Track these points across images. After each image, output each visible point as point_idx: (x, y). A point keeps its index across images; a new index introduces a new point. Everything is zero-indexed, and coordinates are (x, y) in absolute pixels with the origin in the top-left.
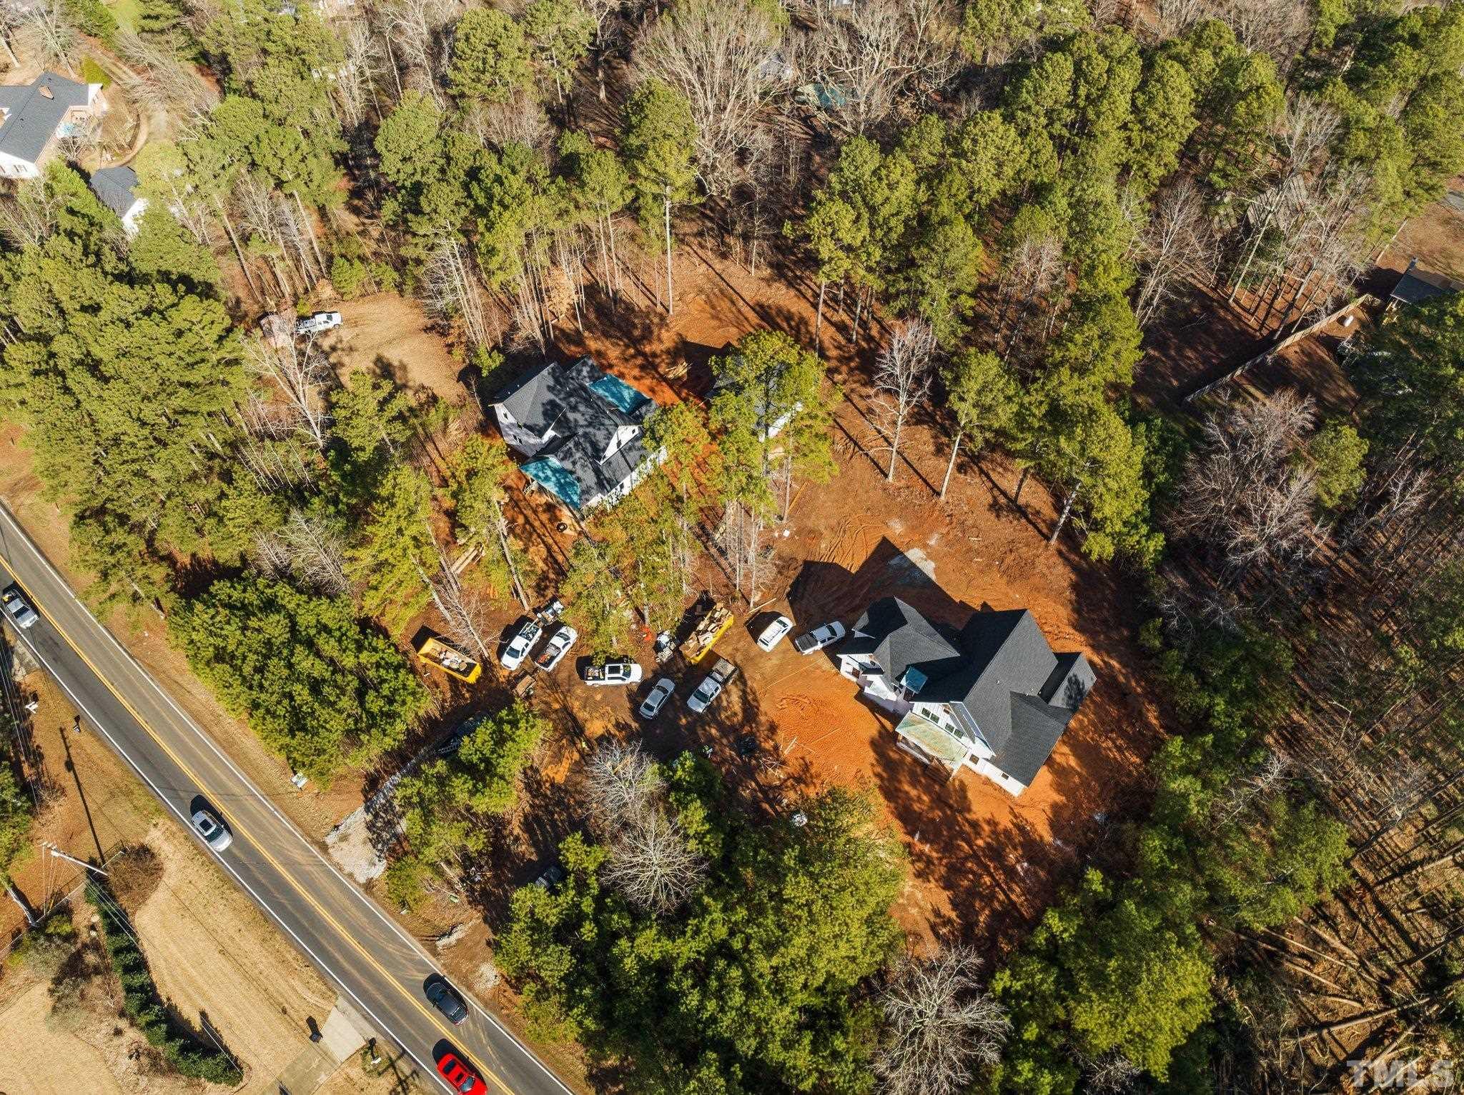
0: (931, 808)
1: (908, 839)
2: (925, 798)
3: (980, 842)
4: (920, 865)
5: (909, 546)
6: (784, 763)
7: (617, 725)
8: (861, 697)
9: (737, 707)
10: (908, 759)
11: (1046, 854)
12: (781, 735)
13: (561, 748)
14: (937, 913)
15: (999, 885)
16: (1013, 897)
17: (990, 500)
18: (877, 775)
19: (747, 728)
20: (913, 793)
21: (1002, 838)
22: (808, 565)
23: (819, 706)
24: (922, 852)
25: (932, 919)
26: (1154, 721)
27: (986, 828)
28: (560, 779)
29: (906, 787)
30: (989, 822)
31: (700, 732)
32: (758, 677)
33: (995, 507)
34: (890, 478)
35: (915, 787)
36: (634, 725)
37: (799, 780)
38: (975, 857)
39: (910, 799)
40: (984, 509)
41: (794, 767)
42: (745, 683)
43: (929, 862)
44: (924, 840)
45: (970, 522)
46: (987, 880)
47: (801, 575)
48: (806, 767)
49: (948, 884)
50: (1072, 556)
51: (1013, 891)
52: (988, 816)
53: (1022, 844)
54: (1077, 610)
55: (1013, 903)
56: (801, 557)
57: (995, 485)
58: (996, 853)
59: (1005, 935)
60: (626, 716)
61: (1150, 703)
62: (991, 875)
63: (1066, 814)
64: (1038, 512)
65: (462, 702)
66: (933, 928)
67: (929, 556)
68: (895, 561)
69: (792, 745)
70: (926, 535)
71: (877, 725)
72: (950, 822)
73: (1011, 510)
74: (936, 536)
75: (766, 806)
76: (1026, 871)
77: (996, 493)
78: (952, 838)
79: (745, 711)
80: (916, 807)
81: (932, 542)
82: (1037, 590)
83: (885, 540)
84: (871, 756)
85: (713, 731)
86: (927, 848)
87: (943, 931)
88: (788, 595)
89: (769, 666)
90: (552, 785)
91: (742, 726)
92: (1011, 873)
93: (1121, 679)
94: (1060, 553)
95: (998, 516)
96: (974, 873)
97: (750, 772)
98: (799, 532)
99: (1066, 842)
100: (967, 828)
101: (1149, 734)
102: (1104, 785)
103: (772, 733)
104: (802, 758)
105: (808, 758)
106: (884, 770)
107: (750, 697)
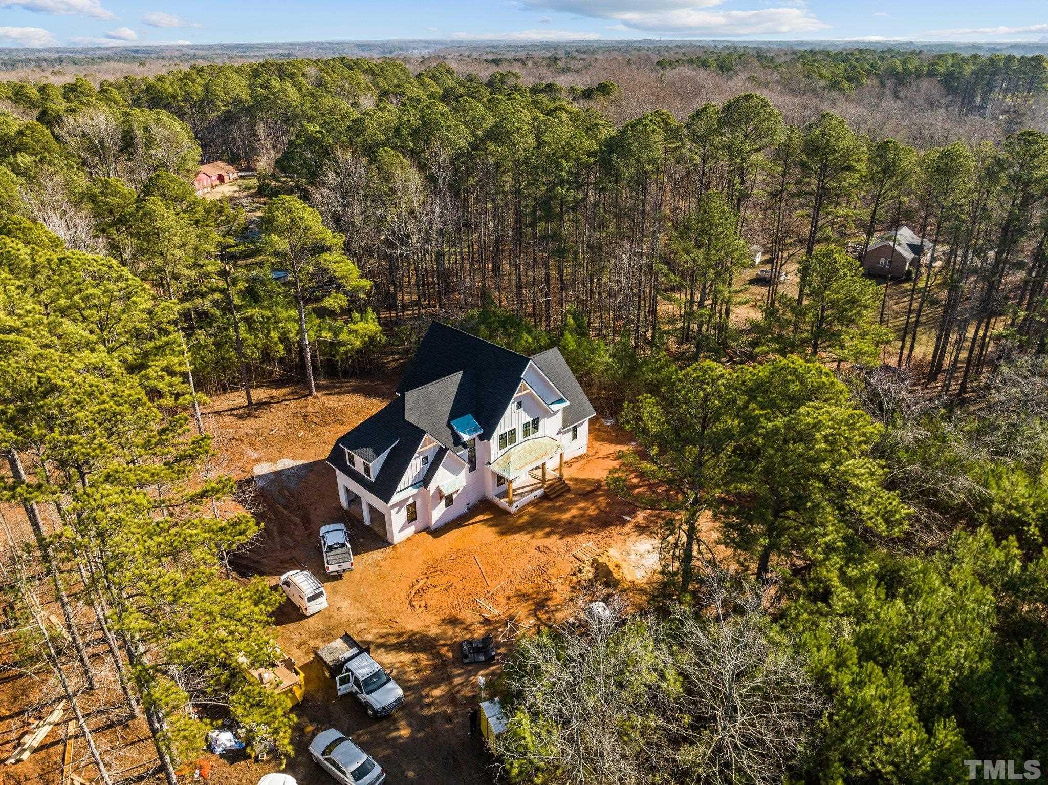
0: (595, 502)
1: (630, 526)
2: (582, 504)
5: (247, 471)
6: (512, 617)
8: (437, 532)
9: (403, 657)
10: (531, 509)
12: (468, 615)
18: (548, 535)
19: (445, 650)
20: (574, 512)
23: (432, 569)
24: (646, 518)
29: (567, 516)
32: (362, 625)
37: (541, 605)
39: (582, 516)
41: (522, 609)
44: (632, 514)
48: (523, 596)
67: (274, 460)
68: (261, 483)
69: (487, 605)
77: (227, 413)
79: (413, 649)
80: (592, 513)
81: (256, 456)
84: (521, 537)
85: (437, 692)
86: (642, 514)
91: (439, 656)
103: (462, 623)
104: (509, 598)
105: (510, 592)
106: (542, 529)
107: (394, 640)
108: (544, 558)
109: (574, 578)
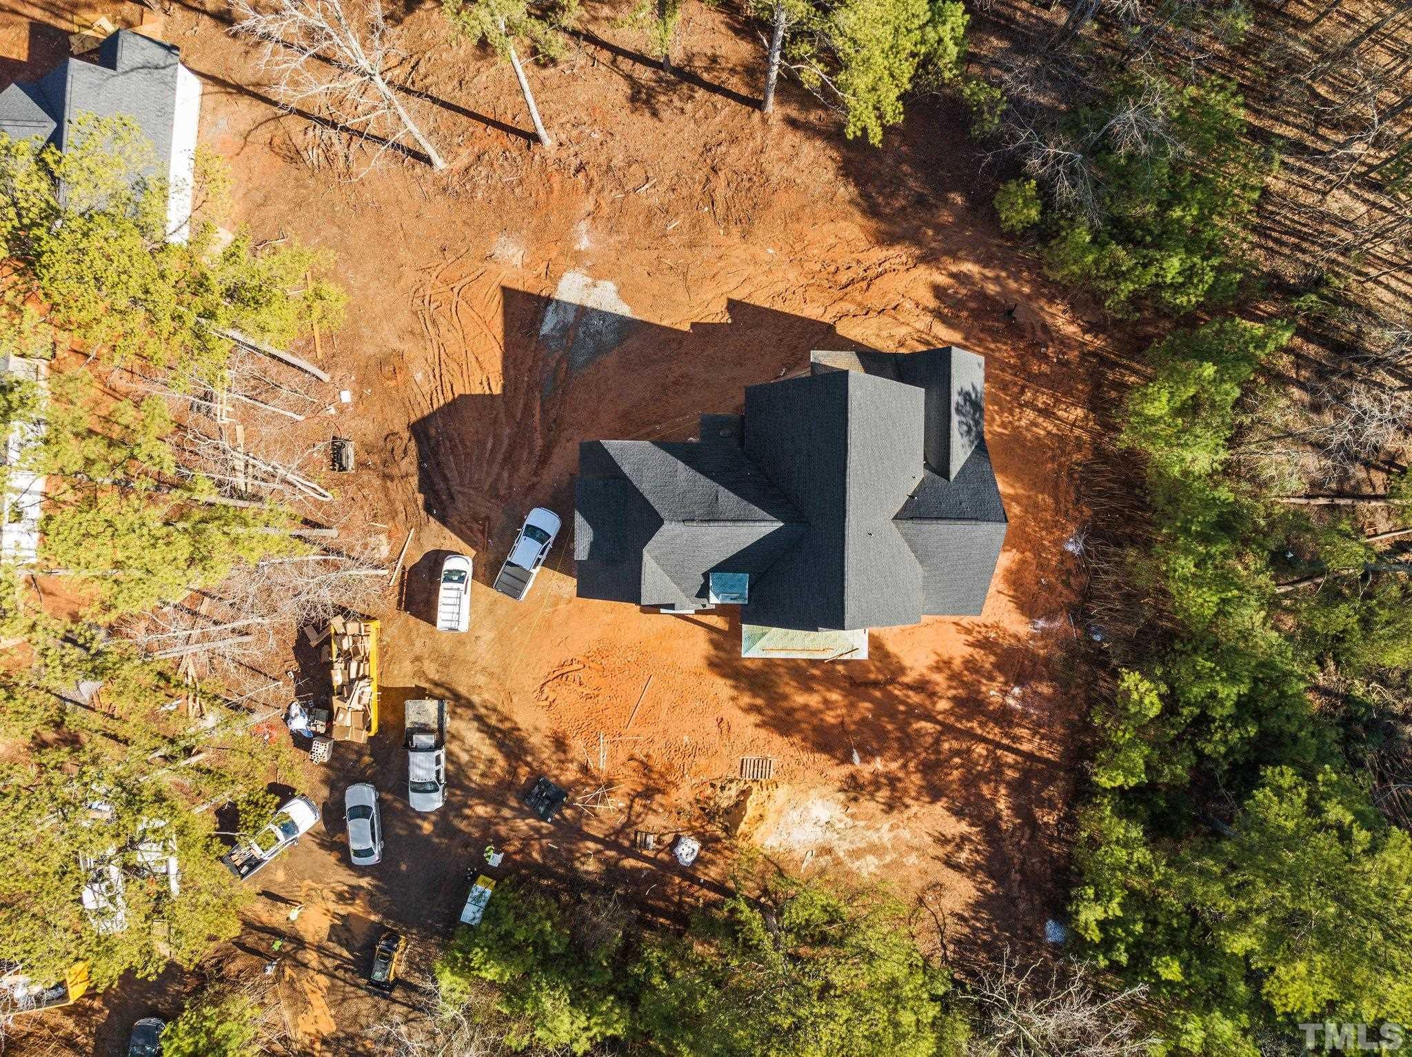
0: (852, 705)
1: (846, 770)
2: (835, 696)
3: (943, 705)
4: (883, 794)
5: (553, 276)
6: (610, 784)
7: (341, 897)
9: (485, 748)
11: (1034, 657)
12: (577, 746)
13: (292, 982)
14: (942, 840)
15: (998, 745)
16: (1025, 747)
17: (625, 88)
18: (750, 709)
19: (523, 771)
20: (814, 700)
21: (968, 678)
22: (419, 429)
23: (599, 657)
24: (875, 774)
25: (940, 852)
26: (1071, 329)
27: (939, 678)
28: (327, 1026)
29: (800, 699)
30: (938, 669)
31: (463, 825)
32: (481, 680)
33: (641, 98)
34: (439, 163)
35: (810, 690)
36: (364, 882)
37: (648, 793)
38: (948, 729)
39: (814, 713)
40: (624, 115)
41: (628, 783)
42: (470, 705)
43: (892, 781)
44: (868, 755)
45: (618, 161)
46: (980, 749)
47: (422, 458)
48: (646, 768)
49: (934, 793)
50: (813, 117)
51: (1016, 739)
52: (932, 660)
53: (997, 666)
54: (871, 211)
55: (1029, 756)
56: (399, 424)
57: (616, 51)
58: (971, 704)
59: (1041, 803)
60: (343, 878)
61: (1051, 301)
62: (983, 740)
63: (1029, 578)
64: (714, 59)
65: (100, 1019)
66: (949, 863)
67: (597, 274)
68: (549, 324)
69: (603, 750)
70: (564, 237)
71: (701, 633)
72: (887, 708)
73: (671, 87)
74: (583, 226)
75: (629, 863)
76: (1022, 699)
77: (626, 64)
78: (903, 727)
79: (500, 746)
80: (830, 718)
81: (584, 243)
82: (794, 217)
83: (508, 294)
84: (722, 687)
86: (878, 764)
87: (963, 856)
88: (428, 508)
89: (484, 651)
90: (324, 1042)
91: (513, 772)
92: (1004, 717)
93: (992, 289)
94: (792, 123)
95: (655, 114)
96: (958, 753)
97: (573, 832)
98: (363, 381)
99: (1050, 615)
100: (915, 698)
101: (1072, 355)
102: (1055, 490)
103: (564, 752)
104: (631, 758)
105: (639, 753)
106: (755, 695)
107: (493, 721)
108: (714, 738)
109: (709, 791)
